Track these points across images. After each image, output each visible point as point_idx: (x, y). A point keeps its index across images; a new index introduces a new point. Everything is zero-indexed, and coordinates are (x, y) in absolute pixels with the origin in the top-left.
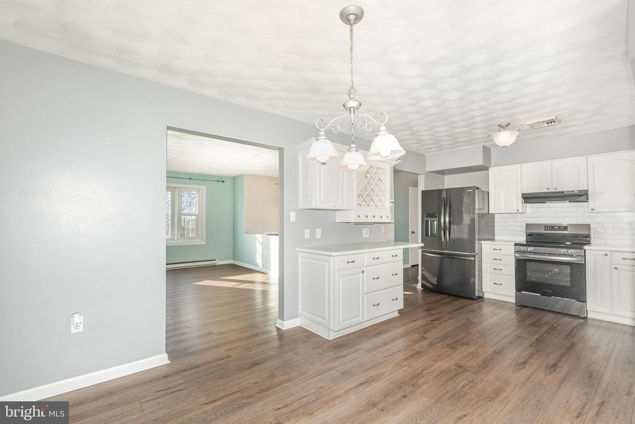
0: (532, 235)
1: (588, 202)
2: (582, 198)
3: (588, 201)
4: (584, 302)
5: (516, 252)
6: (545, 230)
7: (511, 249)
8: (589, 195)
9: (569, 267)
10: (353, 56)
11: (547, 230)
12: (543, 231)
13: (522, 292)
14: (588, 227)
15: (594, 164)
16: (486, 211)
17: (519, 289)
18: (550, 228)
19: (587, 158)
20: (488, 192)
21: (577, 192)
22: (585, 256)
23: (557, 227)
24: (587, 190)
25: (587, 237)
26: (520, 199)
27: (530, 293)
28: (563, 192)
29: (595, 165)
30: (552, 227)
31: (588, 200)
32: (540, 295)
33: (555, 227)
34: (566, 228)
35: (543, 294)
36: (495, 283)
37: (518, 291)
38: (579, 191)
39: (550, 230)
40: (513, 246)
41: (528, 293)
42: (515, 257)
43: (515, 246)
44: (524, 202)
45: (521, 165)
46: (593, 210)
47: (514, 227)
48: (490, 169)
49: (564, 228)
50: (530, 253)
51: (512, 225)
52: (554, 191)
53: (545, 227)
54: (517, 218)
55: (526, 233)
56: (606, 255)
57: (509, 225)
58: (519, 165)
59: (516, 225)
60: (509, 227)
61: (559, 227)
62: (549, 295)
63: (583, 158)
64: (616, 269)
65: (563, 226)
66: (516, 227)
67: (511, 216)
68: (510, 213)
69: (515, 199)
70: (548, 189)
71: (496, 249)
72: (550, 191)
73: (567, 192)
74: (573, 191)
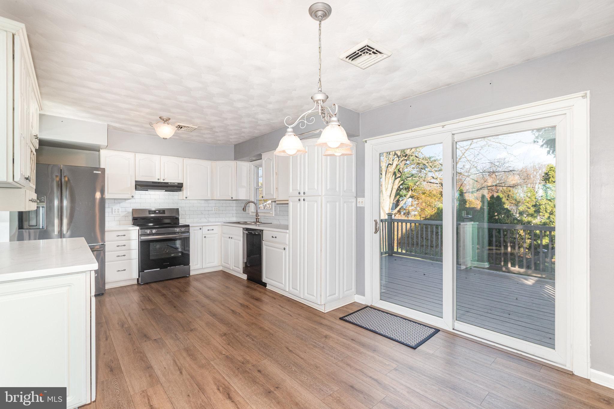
0: (137, 219)
4: (189, 265)
6: (149, 214)
8: (183, 186)
10: (319, 53)
11: (151, 214)
12: (147, 215)
13: (145, 271)
15: (187, 165)
17: (141, 269)
19: (183, 159)
21: (177, 184)
22: (189, 232)
23: (158, 212)
26: (134, 184)
27: (152, 270)
28: (168, 183)
31: (181, 190)
32: (159, 269)
33: (157, 212)
35: (161, 268)
36: (118, 270)
38: (178, 183)
39: (153, 214)
40: (138, 231)
41: (150, 270)
42: (140, 240)
43: (140, 230)
44: (136, 188)
45: (135, 154)
46: (186, 198)
47: (118, 212)
48: (101, 151)
49: (163, 211)
50: (153, 234)
51: (117, 210)
52: (162, 181)
53: (149, 212)
54: (121, 204)
55: (133, 217)
56: (200, 229)
57: (113, 211)
58: (134, 154)
59: (120, 210)
60: (113, 213)
61: (159, 211)
62: (166, 267)
63: (181, 159)
64: (205, 237)
65: (162, 210)
66: (120, 213)
67: (116, 202)
68: (114, 199)
69: (129, 185)
70: (159, 179)
71: (119, 235)
72: (159, 181)
73: (170, 183)
74: (174, 183)
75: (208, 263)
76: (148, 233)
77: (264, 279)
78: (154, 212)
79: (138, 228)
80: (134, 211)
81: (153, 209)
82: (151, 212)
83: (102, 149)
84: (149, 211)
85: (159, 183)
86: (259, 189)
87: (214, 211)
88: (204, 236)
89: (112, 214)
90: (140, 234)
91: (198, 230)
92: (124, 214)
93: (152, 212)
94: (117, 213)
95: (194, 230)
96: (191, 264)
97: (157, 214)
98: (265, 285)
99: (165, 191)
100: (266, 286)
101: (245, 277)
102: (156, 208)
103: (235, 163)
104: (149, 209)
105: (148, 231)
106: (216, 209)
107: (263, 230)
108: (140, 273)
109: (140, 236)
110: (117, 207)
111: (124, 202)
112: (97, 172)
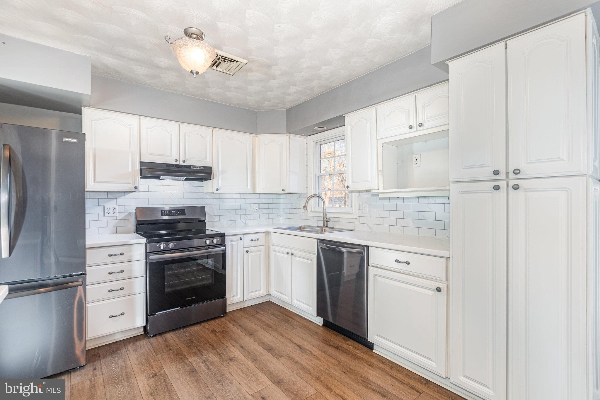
0: (143, 224)
3: (210, 179)
4: (224, 298)
5: (150, 253)
6: (162, 215)
8: (212, 172)
11: (164, 215)
12: (159, 217)
13: (156, 313)
14: (203, 209)
15: (218, 140)
19: (213, 130)
24: (212, 167)
26: (138, 167)
27: (167, 311)
28: (190, 166)
32: (179, 308)
33: (173, 212)
35: (183, 305)
36: (110, 317)
38: (205, 167)
39: (167, 215)
40: (144, 245)
41: (165, 311)
42: (148, 262)
43: (148, 245)
44: (141, 174)
45: (140, 118)
46: (217, 190)
47: (114, 213)
48: (85, 110)
49: (182, 211)
50: (170, 251)
51: (111, 211)
52: (182, 163)
54: (119, 200)
55: (138, 221)
56: (241, 239)
57: (106, 211)
58: (137, 117)
59: (117, 211)
60: (106, 214)
61: (176, 210)
62: (190, 303)
63: (209, 130)
64: (247, 252)
65: (180, 210)
66: (117, 214)
67: (110, 196)
68: (108, 192)
69: (130, 170)
70: (176, 160)
71: (113, 254)
72: (177, 163)
73: (194, 167)
74: (200, 167)
75: (252, 292)
76: (162, 248)
77: (372, 338)
78: (169, 212)
79: (144, 240)
80: (140, 211)
81: (167, 208)
82: (164, 212)
83: (84, 107)
84: (162, 211)
85: (177, 166)
86: (321, 177)
87: (252, 210)
88: (245, 250)
89: (104, 215)
90: (148, 251)
91: (237, 241)
92: (123, 215)
93: (166, 212)
94: (111, 214)
95: (232, 241)
96: (227, 296)
97: (173, 215)
98: (370, 346)
99: (186, 180)
100: (372, 349)
101: (319, 321)
102: (172, 206)
103: (288, 137)
104: (161, 208)
105: (162, 246)
106: (255, 208)
107: (368, 247)
108: (149, 317)
109: (147, 254)
110: (110, 205)
111: (124, 197)
112: (72, 140)
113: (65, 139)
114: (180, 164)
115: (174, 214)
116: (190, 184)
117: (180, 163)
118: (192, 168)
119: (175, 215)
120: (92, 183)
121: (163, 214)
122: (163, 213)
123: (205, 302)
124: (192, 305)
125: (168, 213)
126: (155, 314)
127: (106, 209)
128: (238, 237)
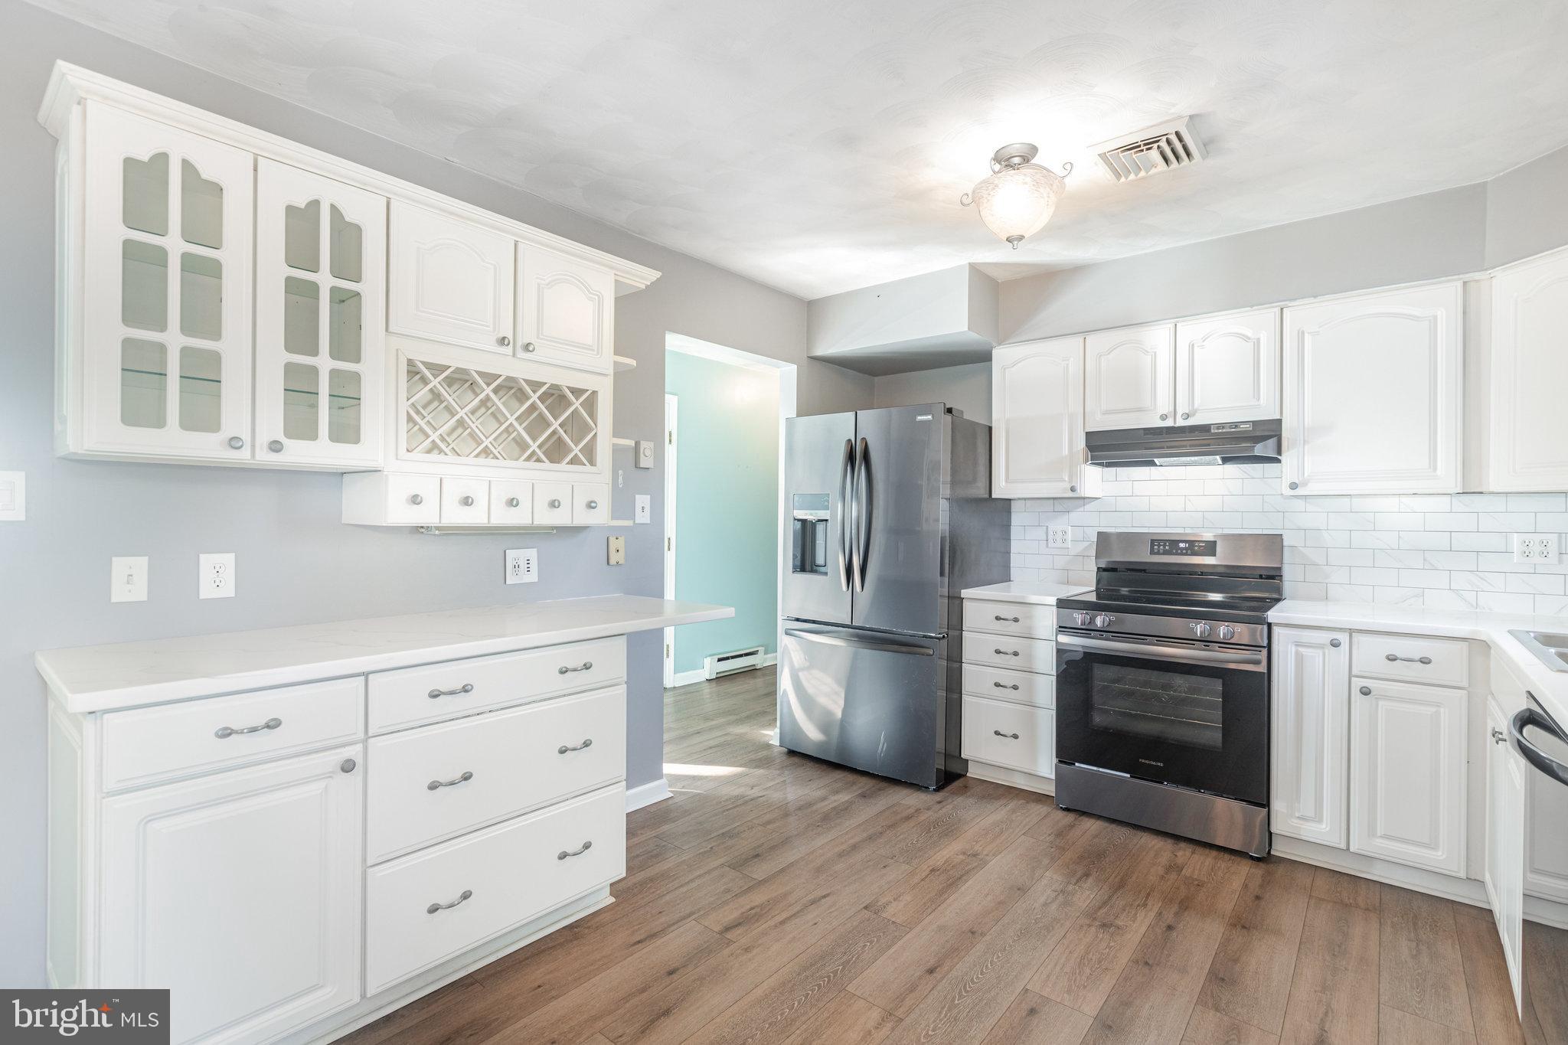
0: (1114, 569)
1: (1279, 461)
2: (1259, 450)
3: (1279, 457)
4: (1262, 806)
5: (1062, 629)
6: (1152, 552)
7: (1046, 621)
8: (1284, 434)
9: (1218, 685)
11: (1158, 553)
12: (1144, 556)
13: (1077, 764)
14: (1274, 543)
15: (1303, 333)
16: (982, 493)
17: (1066, 753)
18: (1164, 546)
19: (1282, 309)
20: (990, 428)
21: (1249, 427)
22: (1269, 646)
23: (1187, 545)
24: (1279, 422)
25: (1272, 577)
26: (1081, 443)
27: (1101, 770)
28: (1208, 428)
29: (1306, 335)
30: (1172, 545)
31: (1279, 452)
32: (1129, 776)
33: (1182, 545)
34: (1210, 548)
35: (1137, 771)
36: (997, 733)
37: (1065, 763)
39: (1165, 552)
41: (1095, 768)
44: (1092, 459)
45: (1083, 339)
46: (1294, 487)
47: (1064, 541)
48: (995, 355)
49: (1207, 545)
51: (1059, 536)
52: (1180, 423)
53: (1152, 545)
54: (1072, 515)
56: (1335, 644)
57: (1050, 537)
58: (1080, 339)
59: (1069, 537)
60: (1050, 544)
61: (1191, 542)
62: (1157, 777)
64: (1365, 692)
65: (1203, 542)
66: (1069, 544)
67: (1058, 507)
68: (1054, 499)
69: (1066, 452)
70: (1164, 417)
71: (1002, 617)
72: (1169, 423)
73: (1218, 428)
74: (1238, 425)
75: (1386, 837)
76: (1099, 625)
80: (1105, 539)
81: (1168, 535)
82: (1159, 546)
84: (1153, 541)
85: (1167, 430)
88: (1359, 684)
89: (1047, 546)
91: (1321, 646)
92: (1078, 547)
94: (1059, 544)
95: (1299, 645)
96: (1278, 805)
97: (1182, 554)
102: (1180, 531)
104: (1153, 534)
105: (1080, 618)
106: (1536, 548)
108: (1061, 766)
109: (1058, 630)
110: (1060, 525)
111: (1082, 509)
112: (925, 417)
113: (919, 418)
114: (1177, 425)
115: (1184, 551)
116: (1245, 472)
117: (1175, 423)
118: (1212, 431)
119: (1186, 554)
120: (1003, 483)
121: (1156, 551)
122: (1156, 547)
123: (1199, 792)
124: (1162, 783)
125: (1167, 548)
126: (1074, 764)
127: (1051, 533)
128: (1325, 637)
